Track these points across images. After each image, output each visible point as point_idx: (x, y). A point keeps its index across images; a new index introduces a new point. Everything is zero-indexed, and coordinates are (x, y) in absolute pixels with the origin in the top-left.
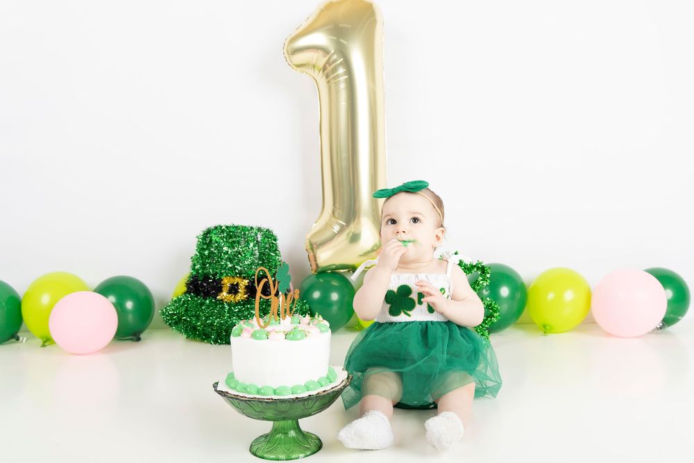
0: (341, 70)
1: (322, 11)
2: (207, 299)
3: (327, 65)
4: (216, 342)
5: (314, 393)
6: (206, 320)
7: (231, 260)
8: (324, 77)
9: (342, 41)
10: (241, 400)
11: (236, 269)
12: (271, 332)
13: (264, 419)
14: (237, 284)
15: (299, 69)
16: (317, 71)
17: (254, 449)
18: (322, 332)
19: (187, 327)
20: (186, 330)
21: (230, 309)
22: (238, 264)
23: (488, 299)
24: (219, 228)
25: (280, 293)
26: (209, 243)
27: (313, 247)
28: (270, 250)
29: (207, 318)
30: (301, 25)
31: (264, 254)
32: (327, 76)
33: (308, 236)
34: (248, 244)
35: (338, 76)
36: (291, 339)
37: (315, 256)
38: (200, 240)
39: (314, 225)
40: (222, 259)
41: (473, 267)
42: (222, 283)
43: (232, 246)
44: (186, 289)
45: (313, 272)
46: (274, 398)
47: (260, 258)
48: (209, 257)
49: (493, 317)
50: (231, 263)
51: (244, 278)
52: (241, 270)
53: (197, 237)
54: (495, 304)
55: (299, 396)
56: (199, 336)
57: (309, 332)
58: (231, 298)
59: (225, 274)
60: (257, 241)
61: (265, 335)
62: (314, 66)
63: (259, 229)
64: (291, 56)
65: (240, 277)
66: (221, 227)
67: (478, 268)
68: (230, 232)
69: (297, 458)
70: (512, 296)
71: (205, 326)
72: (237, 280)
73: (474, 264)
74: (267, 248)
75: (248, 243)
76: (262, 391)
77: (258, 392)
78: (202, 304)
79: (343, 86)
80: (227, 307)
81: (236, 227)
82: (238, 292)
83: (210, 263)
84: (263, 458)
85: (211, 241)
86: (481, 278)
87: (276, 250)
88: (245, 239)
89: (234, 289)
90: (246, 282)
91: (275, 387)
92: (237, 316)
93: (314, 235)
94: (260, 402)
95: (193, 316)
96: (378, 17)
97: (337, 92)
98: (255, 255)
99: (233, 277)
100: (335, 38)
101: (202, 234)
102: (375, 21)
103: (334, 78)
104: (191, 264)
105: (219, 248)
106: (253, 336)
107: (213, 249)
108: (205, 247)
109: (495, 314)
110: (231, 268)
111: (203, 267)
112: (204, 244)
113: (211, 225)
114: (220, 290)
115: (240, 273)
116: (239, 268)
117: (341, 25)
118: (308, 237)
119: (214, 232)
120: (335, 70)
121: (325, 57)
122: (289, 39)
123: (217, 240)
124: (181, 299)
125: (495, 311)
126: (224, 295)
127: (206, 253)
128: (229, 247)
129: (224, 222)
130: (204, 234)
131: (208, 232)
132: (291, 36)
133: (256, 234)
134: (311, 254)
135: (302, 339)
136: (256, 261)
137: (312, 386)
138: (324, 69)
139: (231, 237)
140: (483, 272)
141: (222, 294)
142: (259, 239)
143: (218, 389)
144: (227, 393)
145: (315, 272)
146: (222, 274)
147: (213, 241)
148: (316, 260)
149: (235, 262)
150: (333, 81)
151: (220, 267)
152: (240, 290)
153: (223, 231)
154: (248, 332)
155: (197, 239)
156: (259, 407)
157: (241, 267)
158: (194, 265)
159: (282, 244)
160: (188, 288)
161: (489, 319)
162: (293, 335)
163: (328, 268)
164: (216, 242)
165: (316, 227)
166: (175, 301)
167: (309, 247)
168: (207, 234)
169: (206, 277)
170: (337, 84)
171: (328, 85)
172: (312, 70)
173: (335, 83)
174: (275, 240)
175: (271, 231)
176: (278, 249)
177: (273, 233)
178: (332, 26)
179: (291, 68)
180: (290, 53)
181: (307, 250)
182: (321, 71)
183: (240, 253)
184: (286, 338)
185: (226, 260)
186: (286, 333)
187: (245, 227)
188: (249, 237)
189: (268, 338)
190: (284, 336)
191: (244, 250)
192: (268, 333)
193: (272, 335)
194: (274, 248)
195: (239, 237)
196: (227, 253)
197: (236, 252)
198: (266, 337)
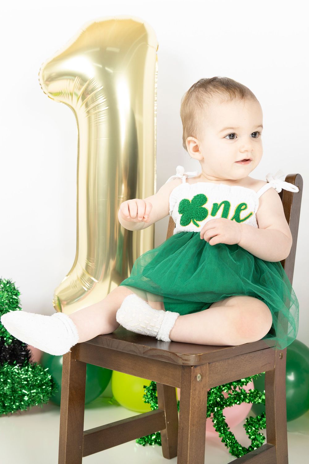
0: (102, 100)
3: (86, 94)
8: (84, 106)
9: (107, 69)
15: (56, 98)
16: (75, 98)
27: (60, 303)
32: (87, 106)
35: (98, 106)
39: (66, 278)
62: (71, 94)
64: (47, 83)
79: (103, 117)
93: (63, 291)
96: (151, 41)
100: (101, 66)
103: (95, 108)
117: (109, 49)
118: (57, 293)
120: (95, 98)
122: (45, 65)
132: (49, 60)
138: (84, 96)
150: (92, 112)
170: (97, 116)
171: (88, 116)
172: (70, 97)
173: (96, 113)
174: (16, 295)
175: (13, 284)
176: (19, 305)
177: (14, 287)
178: (98, 49)
179: (46, 96)
180: (45, 79)
181: (55, 307)
182: (80, 99)
194: (14, 305)
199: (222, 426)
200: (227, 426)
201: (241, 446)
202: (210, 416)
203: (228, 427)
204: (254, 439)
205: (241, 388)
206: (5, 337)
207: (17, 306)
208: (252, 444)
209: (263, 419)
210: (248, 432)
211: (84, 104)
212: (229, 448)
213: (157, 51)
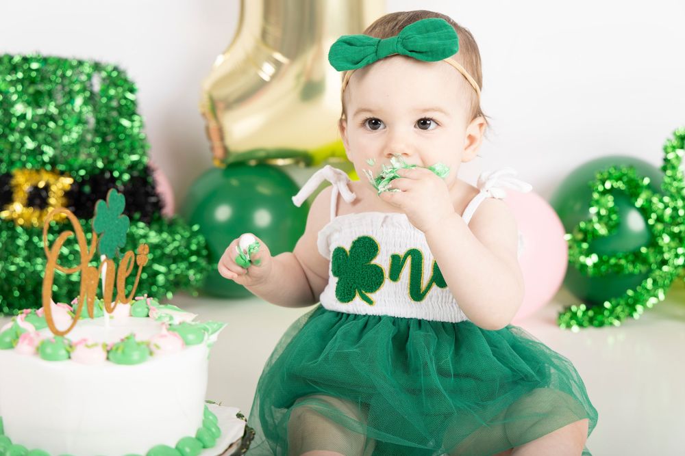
7: (32, 134)
11: (42, 153)
12: (77, 344)
14: (47, 188)
18: (186, 343)
21: (29, 244)
22: (48, 144)
24: (6, 60)
25: (103, 257)
27: (215, 107)
28: (119, 113)
31: (106, 122)
33: (207, 84)
34: (72, 98)
36: (119, 362)
37: (221, 130)
39: (220, 59)
40: (12, 130)
42: (14, 182)
43: (36, 100)
45: (217, 163)
47: (97, 132)
50: (33, 139)
51: (62, 173)
52: (54, 157)
57: (158, 347)
58: (33, 216)
59: (18, 164)
60: (92, 93)
61: (63, 352)
63: (97, 67)
65: (53, 171)
66: (11, 58)
68: (30, 69)
72: (45, 178)
74: (113, 109)
75: (70, 96)
80: (24, 237)
81: (45, 60)
82: (48, 204)
87: (134, 114)
88: (63, 87)
89: (38, 199)
90: (67, 182)
93: (219, 83)
98: (85, 123)
99: (38, 171)
106: (40, 350)
110: (33, 150)
114: (7, 198)
115: (53, 162)
116: (50, 153)
118: (207, 87)
123: (3, 86)
126: (17, 208)
128: (29, 104)
129: (19, 47)
133: (90, 76)
134: (213, 125)
135: (141, 360)
136: (89, 137)
139: (34, 83)
141: (11, 207)
142: (97, 88)
145: (221, 162)
146: (12, 163)
148: (222, 138)
149: (41, 137)
151: (8, 146)
152: (51, 201)
153: (14, 68)
154: (31, 341)
157: (54, 149)
159: (146, 100)
163: (250, 154)
165: (223, 63)
167: (207, 109)
174: (132, 91)
175: (123, 71)
176: (137, 111)
177: (126, 77)
181: (202, 114)
183: (52, 118)
184: (108, 359)
185: (22, 132)
186: (109, 348)
187: (65, 60)
188: (72, 83)
189: (70, 358)
190: (104, 355)
191: (61, 113)
192: (71, 346)
193: (79, 352)
194: (129, 111)
195: (51, 81)
196: (22, 117)
197: (45, 115)
198: (67, 355)
206: (116, 170)
207: (134, 111)
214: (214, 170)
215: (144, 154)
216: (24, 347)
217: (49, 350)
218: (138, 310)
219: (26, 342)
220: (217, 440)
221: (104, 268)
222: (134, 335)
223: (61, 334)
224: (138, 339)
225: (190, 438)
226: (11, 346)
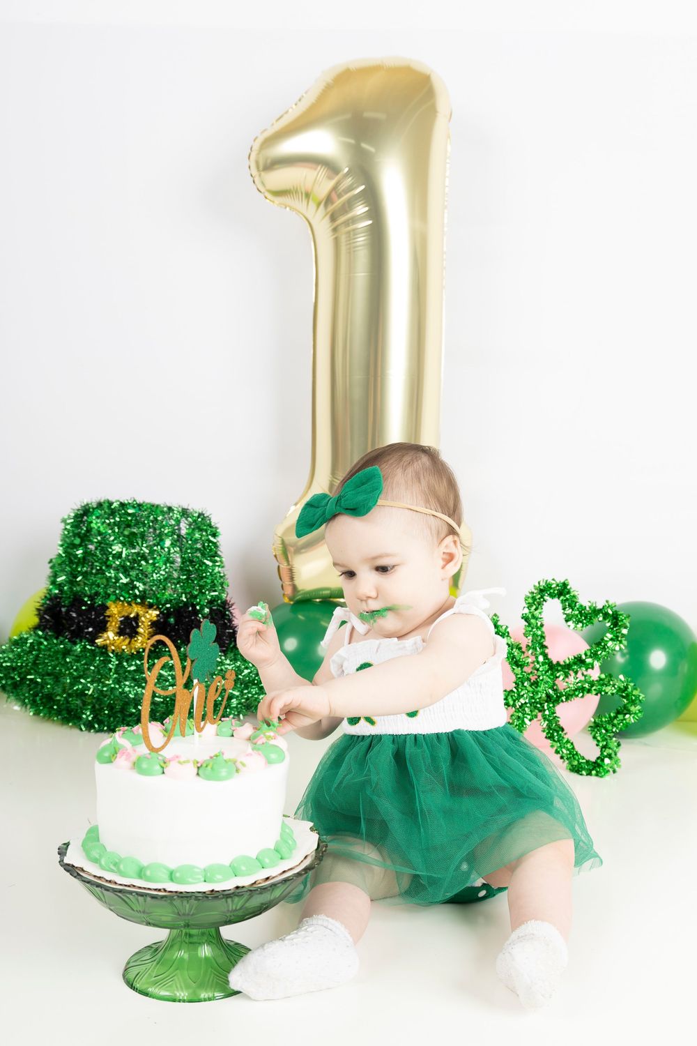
0: (360, 209)
1: (328, 88)
2: (75, 644)
3: (334, 196)
4: (90, 726)
5: (245, 881)
6: (72, 685)
7: (126, 571)
8: (327, 218)
9: (364, 145)
10: (107, 889)
11: (135, 587)
12: (170, 760)
13: (149, 924)
14: (137, 618)
15: (278, 200)
16: (312, 205)
17: (131, 976)
18: (269, 762)
19: (36, 695)
20: (34, 701)
21: (120, 665)
22: (139, 580)
23: (621, 677)
24: (106, 505)
25: (195, 681)
26: (85, 535)
27: (287, 551)
28: (203, 555)
29: (76, 680)
30: (287, 112)
31: (191, 562)
32: (333, 218)
33: (280, 531)
34: (162, 540)
35: (354, 220)
36: (208, 778)
37: (291, 571)
38: (68, 527)
39: (293, 508)
40: (109, 567)
41: (596, 612)
42: (108, 613)
43: (130, 541)
44: (36, 620)
45: (286, 600)
46: (168, 889)
47: (183, 570)
48: (84, 561)
49: (629, 712)
50: (127, 575)
51: (151, 606)
52: (144, 591)
53: (64, 521)
54: (635, 688)
55: (218, 887)
56: (59, 712)
57: (244, 765)
58: (123, 644)
59: (113, 597)
60: (179, 536)
61: (158, 768)
62: (308, 195)
63: (185, 513)
64: (263, 173)
65: (142, 604)
66: (111, 504)
67: (606, 615)
68: (128, 514)
69: (210, 999)
70: (672, 669)
71: (70, 695)
72: (136, 610)
73: (599, 606)
74: (198, 549)
75: (160, 538)
76: (148, 873)
77: (141, 874)
78: (67, 653)
79: (361, 239)
80: (115, 661)
81: (140, 505)
82: (137, 633)
83: (85, 575)
84: (146, 994)
85: (89, 530)
86: (609, 636)
87: (216, 555)
88: (155, 529)
89: (129, 628)
90: (153, 614)
91: (172, 866)
92: (134, 680)
94: (142, 895)
95: (49, 675)
96: (442, 105)
97: (352, 251)
98: (172, 563)
99: (129, 604)
100: (352, 141)
101: (73, 515)
102: (432, 112)
103: (347, 223)
104: (48, 571)
105: (104, 546)
106: (136, 765)
107: (91, 547)
108: (77, 541)
109: (633, 709)
110: (126, 585)
111: (72, 582)
112: (75, 535)
113: (92, 498)
114: (102, 627)
115: (143, 597)
116: (141, 587)
117: (367, 115)
118: (280, 533)
119: (99, 512)
120: (348, 206)
121: (330, 178)
122: (259, 141)
123: (102, 529)
124: (27, 639)
125: (633, 703)
126: (110, 636)
127: (80, 552)
128: (124, 544)
129: (118, 494)
130: (76, 516)
131: (86, 512)
132: (267, 134)
133: (178, 522)
134: (284, 566)
135: (227, 778)
136: (175, 575)
137: (243, 868)
138: (328, 200)
139: (129, 526)
140: (615, 624)
141: (105, 635)
142: (184, 532)
143: (66, 861)
144: (82, 870)
145: (291, 599)
146: (107, 596)
147: (94, 531)
148: (292, 578)
149: (133, 574)
150: (344, 230)
151: (104, 581)
152: (140, 630)
153: (113, 513)
154: (128, 756)
155: (62, 526)
156: (139, 904)
157: (144, 584)
158: (55, 576)
159: (227, 543)
160: (41, 618)
161: (620, 717)
162: (212, 768)
163: (316, 593)
164: (100, 533)
166: (16, 643)
167: (279, 553)
168: (82, 516)
169: (77, 600)
170: (352, 235)
171: (334, 236)
172: (305, 202)
173: (349, 232)
174: (214, 535)
175: (208, 517)
176: (219, 553)
177: (210, 522)
178: (348, 116)
179: (262, 195)
180: (261, 168)
181: (275, 556)
182: (322, 206)
183: (144, 558)
184: (198, 774)
185: (117, 569)
186: (199, 765)
187: (158, 506)
188: (163, 527)
189: (163, 773)
190: (196, 770)
191: (152, 552)
192: (165, 763)
193: (172, 768)
194: (211, 552)
195: (144, 525)
196: (119, 555)
197: (138, 554)
198: (161, 771)
199: (554, 731)
200: (563, 730)
201: (583, 758)
202: (536, 716)
203: (565, 732)
204: (605, 747)
205: (585, 673)
206: (198, 604)
207: (216, 553)
208: (602, 753)
209: (619, 716)
210: (594, 737)
211: (328, 216)
212: (567, 762)
213: (449, 121)
214: (285, 604)
215: (223, 590)
216: (122, 762)
217: (144, 766)
218: (224, 730)
219: (124, 757)
220: (294, 851)
221: (196, 692)
222: (223, 754)
223: (156, 750)
224: (226, 757)
225: (270, 849)
226: (109, 761)
